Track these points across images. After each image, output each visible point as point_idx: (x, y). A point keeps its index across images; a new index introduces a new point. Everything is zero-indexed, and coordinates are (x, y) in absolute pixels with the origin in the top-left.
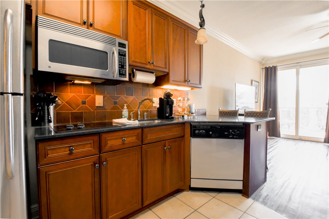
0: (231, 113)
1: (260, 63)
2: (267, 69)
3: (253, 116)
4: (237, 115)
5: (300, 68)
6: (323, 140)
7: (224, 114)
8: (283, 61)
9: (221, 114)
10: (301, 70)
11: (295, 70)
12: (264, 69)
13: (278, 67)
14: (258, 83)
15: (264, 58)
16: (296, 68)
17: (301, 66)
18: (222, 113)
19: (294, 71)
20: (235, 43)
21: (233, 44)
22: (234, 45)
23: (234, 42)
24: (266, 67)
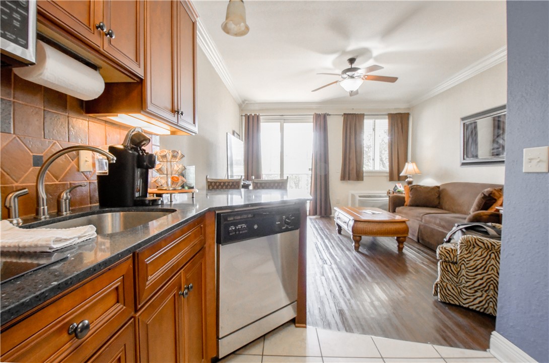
0: (228, 185)
1: (240, 106)
2: (248, 118)
3: (265, 187)
4: (239, 186)
5: (284, 122)
7: (215, 187)
8: (267, 110)
9: (211, 187)
10: (285, 125)
11: (279, 123)
12: (244, 118)
13: (261, 117)
15: (245, 100)
16: (280, 122)
17: (285, 121)
18: (213, 184)
19: (277, 125)
20: (220, 63)
21: (217, 64)
22: (219, 66)
23: (219, 61)
24: (246, 115)
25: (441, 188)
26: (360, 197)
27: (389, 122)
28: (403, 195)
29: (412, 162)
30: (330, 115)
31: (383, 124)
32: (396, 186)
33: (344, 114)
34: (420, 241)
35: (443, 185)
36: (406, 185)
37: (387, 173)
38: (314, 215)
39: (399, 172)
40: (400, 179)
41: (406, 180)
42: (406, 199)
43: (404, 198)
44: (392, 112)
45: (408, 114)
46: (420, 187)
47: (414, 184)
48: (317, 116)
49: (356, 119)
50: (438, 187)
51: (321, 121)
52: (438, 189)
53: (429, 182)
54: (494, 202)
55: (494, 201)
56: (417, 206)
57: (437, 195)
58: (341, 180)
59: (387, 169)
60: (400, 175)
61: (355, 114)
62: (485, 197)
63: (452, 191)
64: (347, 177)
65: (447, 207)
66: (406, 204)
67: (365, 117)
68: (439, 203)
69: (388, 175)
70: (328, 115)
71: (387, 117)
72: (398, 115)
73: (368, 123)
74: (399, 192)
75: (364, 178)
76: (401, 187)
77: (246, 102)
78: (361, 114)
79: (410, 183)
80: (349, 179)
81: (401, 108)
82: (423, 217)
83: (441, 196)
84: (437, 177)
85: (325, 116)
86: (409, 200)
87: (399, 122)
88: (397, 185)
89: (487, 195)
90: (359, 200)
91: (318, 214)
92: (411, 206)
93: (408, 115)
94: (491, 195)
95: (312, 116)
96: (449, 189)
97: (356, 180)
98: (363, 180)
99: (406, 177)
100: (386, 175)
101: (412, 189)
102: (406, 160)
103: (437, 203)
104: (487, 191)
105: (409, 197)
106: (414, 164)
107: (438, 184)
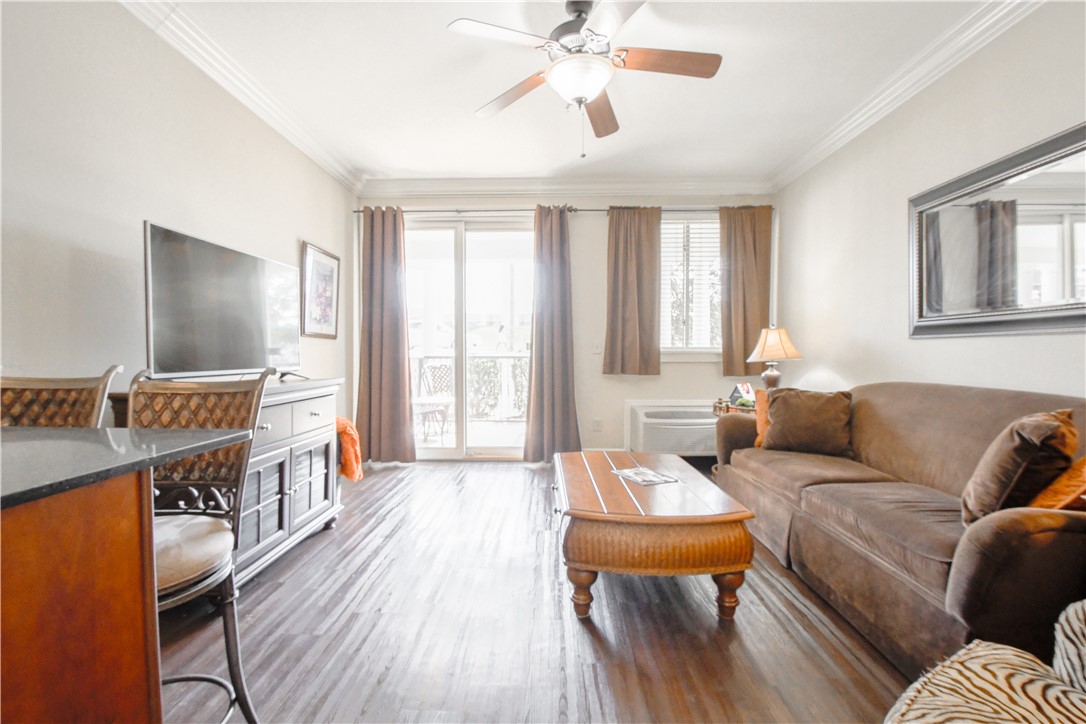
2: (371, 217)
5: (466, 231)
6: (521, 455)
10: (471, 237)
11: (451, 233)
12: (360, 216)
13: (404, 216)
14: (336, 262)
16: (455, 228)
17: (469, 225)
19: (448, 235)
24: (367, 209)
25: (855, 400)
26: (648, 415)
27: (722, 228)
28: (752, 416)
29: (781, 325)
30: (576, 210)
31: (709, 233)
32: (736, 389)
33: (612, 208)
34: (795, 568)
35: (862, 389)
36: (762, 387)
37: (718, 354)
38: (535, 460)
39: (747, 353)
40: (749, 370)
41: (763, 375)
42: (759, 429)
43: (753, 424)
44: (730, 204)
45: (769, 209)
46: (798, 394)
47: (782, 386)
48: (543, 213)
49: (640, 220)
50: (847, 395)
51: (555, 225)
52: (847, 401)
53: (821, 380)
54: (1064, 470)
55: (1062, 464)
56: (788, 448)
57: (845, 418)
58: (604, 373)
59: (718, 345)
60: (748, 361)
61: (638, 208)
62: (1024, 448)
63: (887, 409)
64: (618, 367)
65: (873, 457)
66: (758, 439)
67: (664, 215)
68: (850, 443)
69: (721, 360)
70: (571, 210)
71: (717, 215)
72: (743, 211)
73: (670, 232)
74: (743, 405)
75: (663, 368)
76: (748, 391)
77: (366, 177)
78: (652, 208)
79: (772, 382)
80: (623, 371)
81: (751, 192)
82: (803, 494)
83: (855, 422)
84: (843, 366)
85: (562, 212)
86: (766, 433)
87: (748, 230)
88: (739, 386)
89: (1036, 441)
90: (646, 424)
91: (545, 458)
92: (770, 448)
93: (768, 211)
94: (1053, 442)
95: (533, 214)
96: (879, 401)
97: (640, 374)
98: (658, 373)
99: (764, 366)
100: (715, 360)
101: (774, 401)
102: (765, 323)
103: (846, 441)
104: (1037, 427)
105: (768, 422)
106: (782, 331)
107: (846, 387)
